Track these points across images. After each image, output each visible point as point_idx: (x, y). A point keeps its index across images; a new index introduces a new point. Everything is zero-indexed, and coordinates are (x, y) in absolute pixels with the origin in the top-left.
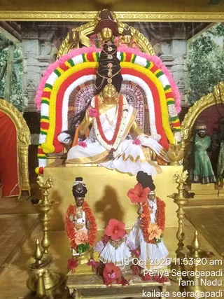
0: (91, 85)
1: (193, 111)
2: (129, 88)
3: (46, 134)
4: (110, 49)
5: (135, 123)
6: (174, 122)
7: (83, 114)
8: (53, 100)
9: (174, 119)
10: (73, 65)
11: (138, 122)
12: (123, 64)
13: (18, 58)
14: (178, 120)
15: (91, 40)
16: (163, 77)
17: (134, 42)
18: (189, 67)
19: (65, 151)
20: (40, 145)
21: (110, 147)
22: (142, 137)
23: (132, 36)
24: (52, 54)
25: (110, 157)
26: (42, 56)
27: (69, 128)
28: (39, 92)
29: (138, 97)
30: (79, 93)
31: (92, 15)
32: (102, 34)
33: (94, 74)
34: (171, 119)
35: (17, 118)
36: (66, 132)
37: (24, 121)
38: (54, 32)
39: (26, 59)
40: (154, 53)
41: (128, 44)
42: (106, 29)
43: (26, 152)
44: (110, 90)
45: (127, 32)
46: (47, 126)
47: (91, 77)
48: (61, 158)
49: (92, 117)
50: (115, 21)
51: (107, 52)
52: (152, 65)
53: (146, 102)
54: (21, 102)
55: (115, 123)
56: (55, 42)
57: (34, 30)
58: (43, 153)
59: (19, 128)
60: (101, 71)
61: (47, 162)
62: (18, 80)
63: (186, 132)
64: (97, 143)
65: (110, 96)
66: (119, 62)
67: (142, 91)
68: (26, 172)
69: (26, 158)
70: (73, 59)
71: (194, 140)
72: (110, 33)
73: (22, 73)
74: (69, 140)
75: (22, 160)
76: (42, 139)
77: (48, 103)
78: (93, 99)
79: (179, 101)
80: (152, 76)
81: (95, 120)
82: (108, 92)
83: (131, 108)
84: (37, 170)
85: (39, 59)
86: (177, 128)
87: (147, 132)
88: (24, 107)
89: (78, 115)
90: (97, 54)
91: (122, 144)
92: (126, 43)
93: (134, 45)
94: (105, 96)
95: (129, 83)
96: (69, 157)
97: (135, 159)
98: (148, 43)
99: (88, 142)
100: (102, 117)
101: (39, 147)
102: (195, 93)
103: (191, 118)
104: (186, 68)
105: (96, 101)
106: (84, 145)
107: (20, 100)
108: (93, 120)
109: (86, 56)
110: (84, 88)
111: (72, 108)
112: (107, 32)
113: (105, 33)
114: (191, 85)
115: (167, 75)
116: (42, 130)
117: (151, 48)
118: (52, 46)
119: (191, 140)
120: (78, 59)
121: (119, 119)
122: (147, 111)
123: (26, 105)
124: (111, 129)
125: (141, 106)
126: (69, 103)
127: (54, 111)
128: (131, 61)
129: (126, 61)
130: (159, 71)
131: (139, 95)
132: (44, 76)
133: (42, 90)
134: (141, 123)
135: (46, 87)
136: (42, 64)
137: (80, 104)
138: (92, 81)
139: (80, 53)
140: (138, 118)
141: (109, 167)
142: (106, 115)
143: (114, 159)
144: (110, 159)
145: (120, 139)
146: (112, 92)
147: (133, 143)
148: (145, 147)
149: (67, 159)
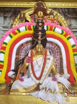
0: (30, 44)
2: (51, 46)
3: (1, 71)
4: (40, 24)
5: (54, 67)
7: (23, 60)
8: (7, 51)
10: (19, 32)
11: (56, 66)
12: (48, 32)
15: (31, 18)
16: (71, 40)
17: (55, 19)
19: (12, 82)
21: (38, 82)
22: (58, 76)
23: (54, 16)
24: (10, 24)
25: (37, 88)
26: (5, 25)
27: (15, 68)
29: (56, 51)
30: (22, 47)
31: (33, 4)
32: (38, 14)
34: (76, 65)
36: (13, 71)
38: (12, 12)
40: (67, 25)
41: (52, 20)
42: (40, 12)
44: (39, 47)
45: (51, 14)
46: (2, 67)
47: (30, 39)
48: (9, 86)
49: (28, 63)
50: (45, 8)
51: (39, 25)
52: (65, 33)
55: (42, 67)
56: (12, 18)
57: (2, 12)
60: (35, 36)
64: (30, 79)
65: (39, 50)
67: (59, 47)
70: (20, 29)
72: (42, 14)
74: (14, 76)
77: (4, 53)
80: (65, 39)
82: (38, 48)
85: (3, 27)
87: (62, 72)
89: (21, 60)
90: (33, 26)
92: (50, 20)
93: (55, 21)
94: (37, 50)
95: (51, 43)
98: (63, 19)
99: (25, 78)
100: (34, 62)
105: (32, 52)
106: (22, 80)
108: (29, 65)
109: (27, 27)
110: (25, 45)
111: (18, 56)
112: (40, 13)
113: (39, 14)
117: (65, 22)
118: (11, 20)
121: (44, 64)
122: (61, 59)
124: (39, 70)
125: (58, 56)
126: (16, 53)
127: (7, 58)
128: (53, 30)
129: (50, 30)
130: (68, 36)
131: (57, 50)
132: (3, 38)
133: (1, 46)
134: (58, 66)
135: (3, 44)
136: (5, 29)
137: (22, 54)
138: (30, 41)
139: (24, 26)
140: (56, 63)
141: (36, 96)
142: (37, 61)
143: (40, 90)
144: (38, 90)
145: (44, 77)
146: (41, 48)
147: (52, 80)
148: (59, 83)
149: (11, 89)
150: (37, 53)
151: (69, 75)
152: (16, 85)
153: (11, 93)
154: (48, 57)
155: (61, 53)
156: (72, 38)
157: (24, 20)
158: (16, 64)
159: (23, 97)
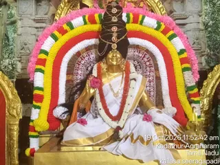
0: (93, 51)
1: (212, 77)
2: (136, 53)
3: (39, 108)
4: (114, 11)
5: (145, 95)
6: (191, 92)
7: (83, 83)
8: (49, 68)
9: (191, 88)
10: (72, 28)
11: (148, 93)
12: (130, 27)
13: (12, 19)
14: (196, 90)
16: (177, 40)
18: (206, 25)
19: (62, 127)
20: (33, 121)
21: (115, 124)
22: (153, 111)
24: (50, 14)
26: (38, 17)
27: (66, 101)
28: (33, 60)
29: (148, 63)
30: (79, 59)
33: (96, 38)
34: (188, 89)
35: (7, 88)
36: (63, 105)
37: (16, 91)
39: (20, 20)
40: (164, 11)
43: (16, 128)
44: (114, 56)
46: (40, 98)
47: (93, 41)
48: (57, 136)
49: (93, 88)
51: (111, 13)
52: (163, 27)
53: (157, 69)
54: (13, 68)
56: (53, 1)
58: (35, 131)
59: (8, 99)
60: (104, 35)
61: (40, 141)
62: (11, 43)
63: (206, 101)
64: (99, 119)
65: (115, 63)
66: (124, 24)
67: (153, 57)
68: (16, 151)
69: (16, 134)
70: (72, 22)
71: (216, 111)
73: (16, 35)
74: (66, 116)
75: (11, 137)
76: (35, 114)
77: (42, 71)
78: (95, 67)
79: (196, 67)
80: (163, 39)
81: (97, 92)
82: (112, 59)
83: (140, 77)
84: (28, 152)
85: (34, 20)
86: (196, 99)
87: (160, 104)
88: (17, 74)
89: (78, 84)
90: (100, 16)
91: (129, 120)
93: (142, 4)
94: (109, 63)
95: (137, 47)
96: (66, 138)
97: (146, 141)
99: (88, 118)
100: (105, 88)
101: (31, 124)
102: (215, 55)
103: (211, 85)
104: (202, 27)
106: (83, 122)
107: (12, 65)
108: (95, 92)
109: (87, 18)
110: (85, 54)
111: (70, 77)
114: (209, 46)
115: (181, 37)
116: (34, 103)
117: (161, 6)
118: (50, 5)
119: (213, 112)
120: (78, 22)
121: (126, 90)
122: (158, 79)
123: (19, 70)
124: (116, 102)
125: (152, 74)
126: (67, 71)
127: (50, 81)
128: (139, 22)
129: (133, 23)
130: (171, 33)
131: (148, 61)
132: (39, 41)
133: (36, 57)
134: (152, 93)
135: (41, 53)
136: (38, 25)
137: (80, 72)
138: (95, 46)
139: (80, 15)
140: (148, 88)
141: (114, 152)
142: (110, 85)
143: (120, 141)
144: (116, 141)
145: (127, 114)
146: (117, 59)
147: (143, 120)
148: (157, 124)
149: (64, 140)
150: (111, 68)
151: (175, 110)
152: (73, 132)
153: (63, 149)
154: (132, 76)
155: (158, 68)
156: (177, 38)
157: (79, 5)
158: (69, 93)
159: (88, 154)
